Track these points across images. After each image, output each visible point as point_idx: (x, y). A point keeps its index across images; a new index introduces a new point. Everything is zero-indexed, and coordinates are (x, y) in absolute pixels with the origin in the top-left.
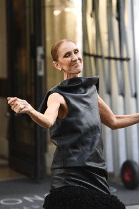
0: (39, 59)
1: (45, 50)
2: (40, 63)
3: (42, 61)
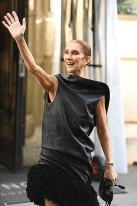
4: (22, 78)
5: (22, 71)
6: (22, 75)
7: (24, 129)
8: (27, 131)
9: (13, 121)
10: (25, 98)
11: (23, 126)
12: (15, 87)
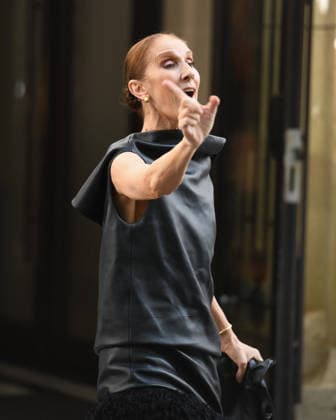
0: (289, 160)
2: (293, 171)
3: (298, 166)
4: (292, 207)
5: (292, 188)
6: (293, 196)
7: (298, 352)
8: (308, 360)
9: (265, 329)
10: (301, 263)
11: (295, 344)
12: (271, 232)
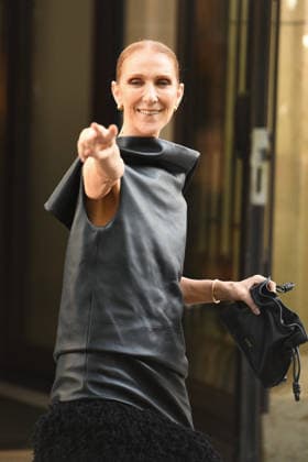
0: (256, 161)
1: (272, 138)
2: (260, 172)
3: (265, 167)
4: (259, 209)
5: (259, 189)
6: (259, 198)
